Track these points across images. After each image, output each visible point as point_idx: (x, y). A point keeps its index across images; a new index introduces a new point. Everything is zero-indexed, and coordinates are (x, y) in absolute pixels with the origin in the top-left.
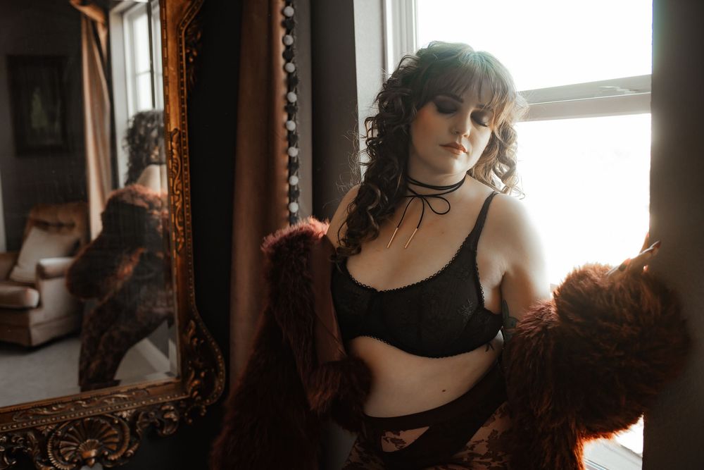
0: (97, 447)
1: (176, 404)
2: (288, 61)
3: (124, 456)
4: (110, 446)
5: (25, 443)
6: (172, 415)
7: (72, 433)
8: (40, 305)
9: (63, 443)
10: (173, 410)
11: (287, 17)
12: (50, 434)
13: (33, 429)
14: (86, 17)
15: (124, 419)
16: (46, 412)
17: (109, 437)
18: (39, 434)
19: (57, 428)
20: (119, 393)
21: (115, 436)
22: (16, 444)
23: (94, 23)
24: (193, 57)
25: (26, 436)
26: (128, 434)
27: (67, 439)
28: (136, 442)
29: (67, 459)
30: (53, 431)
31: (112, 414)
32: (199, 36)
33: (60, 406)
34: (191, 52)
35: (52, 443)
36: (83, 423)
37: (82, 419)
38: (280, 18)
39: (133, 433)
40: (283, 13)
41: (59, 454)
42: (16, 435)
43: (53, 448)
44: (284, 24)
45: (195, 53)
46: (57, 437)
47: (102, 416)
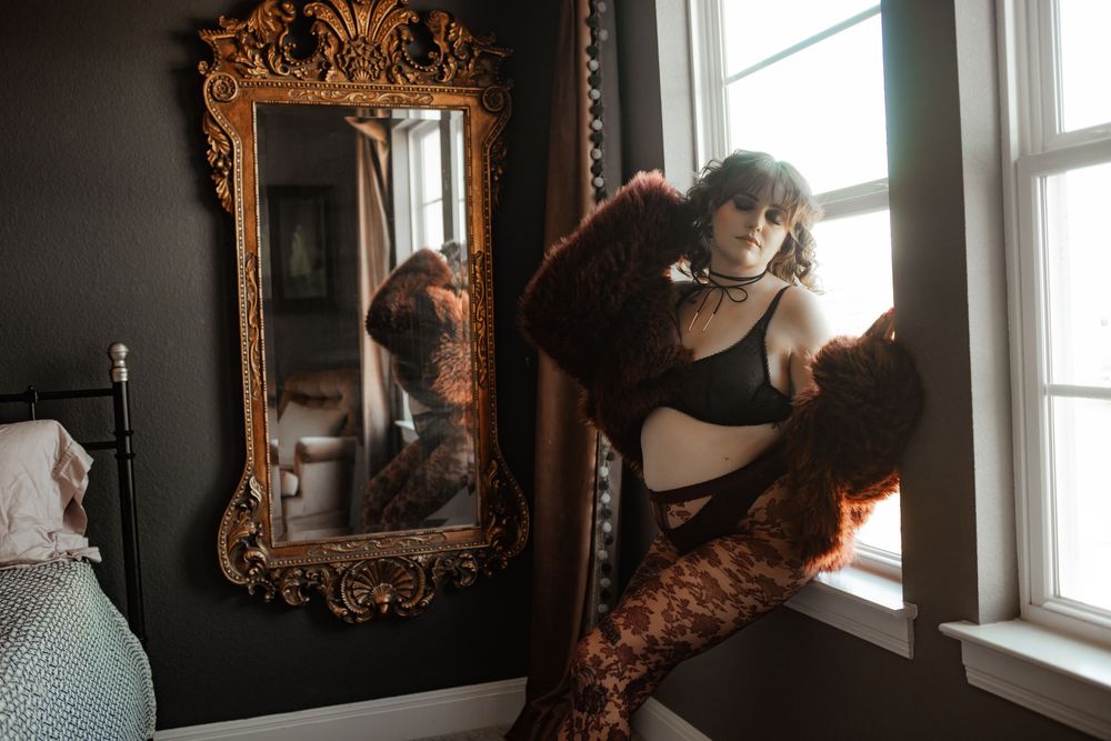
0: (391, 592)
1: (476, 553)
2: (597, 175)
3: (418, 606)
4: (404, 593)
5: (319, 580)
6: (471, 565)
7: (365, 573)
8: (299, 493)
9: (357, 584)
10: (471, 559)
11: (595, 131)
12: (344, 572)
13: (327, 565)
14: (363, 135)
15: (420, 564)
16: (340, 549)
17: (404, 582)
18: (333, 571)
19: (351, 566)
20: (414, 535)
21: (410, 581)
22: (310, 579)
23: (372, 143)
24: (498, 175)
25: (319, 572)
26: (423, 580)
27: (360, 580)
28: (431, 591)
29: (360, 601)
30: (347, 569)
31: (407, 557)
32: (505, 153)
33: (354, 544)
34: (496, 169)
35: (346, 583)
36: (377, 564)
37: (376, 560)
38: (588, 132)
39: (429, 581)
40: (591, 127)
41: (352, 596)
42: (310, 571)
43: (346, 588)
44: (592, 138)
45: (500, 172)
46: (350, 576)
47: (396, 559)
